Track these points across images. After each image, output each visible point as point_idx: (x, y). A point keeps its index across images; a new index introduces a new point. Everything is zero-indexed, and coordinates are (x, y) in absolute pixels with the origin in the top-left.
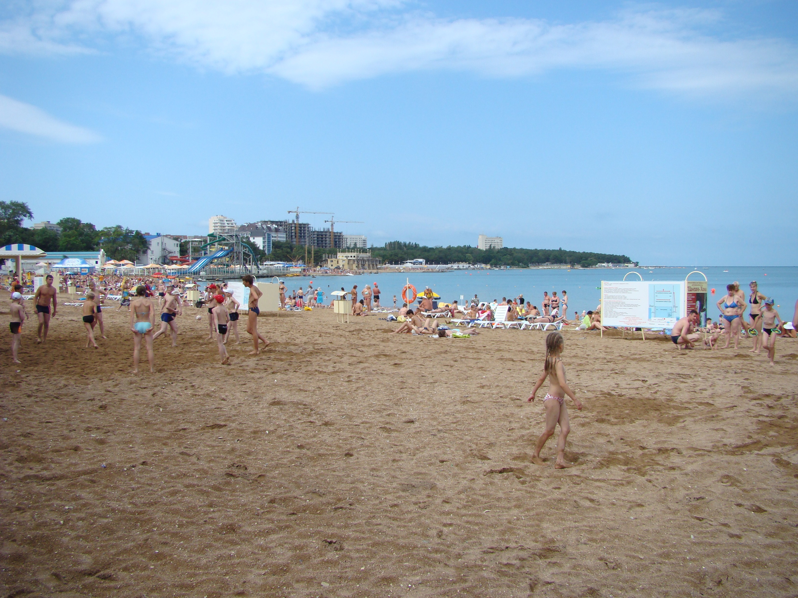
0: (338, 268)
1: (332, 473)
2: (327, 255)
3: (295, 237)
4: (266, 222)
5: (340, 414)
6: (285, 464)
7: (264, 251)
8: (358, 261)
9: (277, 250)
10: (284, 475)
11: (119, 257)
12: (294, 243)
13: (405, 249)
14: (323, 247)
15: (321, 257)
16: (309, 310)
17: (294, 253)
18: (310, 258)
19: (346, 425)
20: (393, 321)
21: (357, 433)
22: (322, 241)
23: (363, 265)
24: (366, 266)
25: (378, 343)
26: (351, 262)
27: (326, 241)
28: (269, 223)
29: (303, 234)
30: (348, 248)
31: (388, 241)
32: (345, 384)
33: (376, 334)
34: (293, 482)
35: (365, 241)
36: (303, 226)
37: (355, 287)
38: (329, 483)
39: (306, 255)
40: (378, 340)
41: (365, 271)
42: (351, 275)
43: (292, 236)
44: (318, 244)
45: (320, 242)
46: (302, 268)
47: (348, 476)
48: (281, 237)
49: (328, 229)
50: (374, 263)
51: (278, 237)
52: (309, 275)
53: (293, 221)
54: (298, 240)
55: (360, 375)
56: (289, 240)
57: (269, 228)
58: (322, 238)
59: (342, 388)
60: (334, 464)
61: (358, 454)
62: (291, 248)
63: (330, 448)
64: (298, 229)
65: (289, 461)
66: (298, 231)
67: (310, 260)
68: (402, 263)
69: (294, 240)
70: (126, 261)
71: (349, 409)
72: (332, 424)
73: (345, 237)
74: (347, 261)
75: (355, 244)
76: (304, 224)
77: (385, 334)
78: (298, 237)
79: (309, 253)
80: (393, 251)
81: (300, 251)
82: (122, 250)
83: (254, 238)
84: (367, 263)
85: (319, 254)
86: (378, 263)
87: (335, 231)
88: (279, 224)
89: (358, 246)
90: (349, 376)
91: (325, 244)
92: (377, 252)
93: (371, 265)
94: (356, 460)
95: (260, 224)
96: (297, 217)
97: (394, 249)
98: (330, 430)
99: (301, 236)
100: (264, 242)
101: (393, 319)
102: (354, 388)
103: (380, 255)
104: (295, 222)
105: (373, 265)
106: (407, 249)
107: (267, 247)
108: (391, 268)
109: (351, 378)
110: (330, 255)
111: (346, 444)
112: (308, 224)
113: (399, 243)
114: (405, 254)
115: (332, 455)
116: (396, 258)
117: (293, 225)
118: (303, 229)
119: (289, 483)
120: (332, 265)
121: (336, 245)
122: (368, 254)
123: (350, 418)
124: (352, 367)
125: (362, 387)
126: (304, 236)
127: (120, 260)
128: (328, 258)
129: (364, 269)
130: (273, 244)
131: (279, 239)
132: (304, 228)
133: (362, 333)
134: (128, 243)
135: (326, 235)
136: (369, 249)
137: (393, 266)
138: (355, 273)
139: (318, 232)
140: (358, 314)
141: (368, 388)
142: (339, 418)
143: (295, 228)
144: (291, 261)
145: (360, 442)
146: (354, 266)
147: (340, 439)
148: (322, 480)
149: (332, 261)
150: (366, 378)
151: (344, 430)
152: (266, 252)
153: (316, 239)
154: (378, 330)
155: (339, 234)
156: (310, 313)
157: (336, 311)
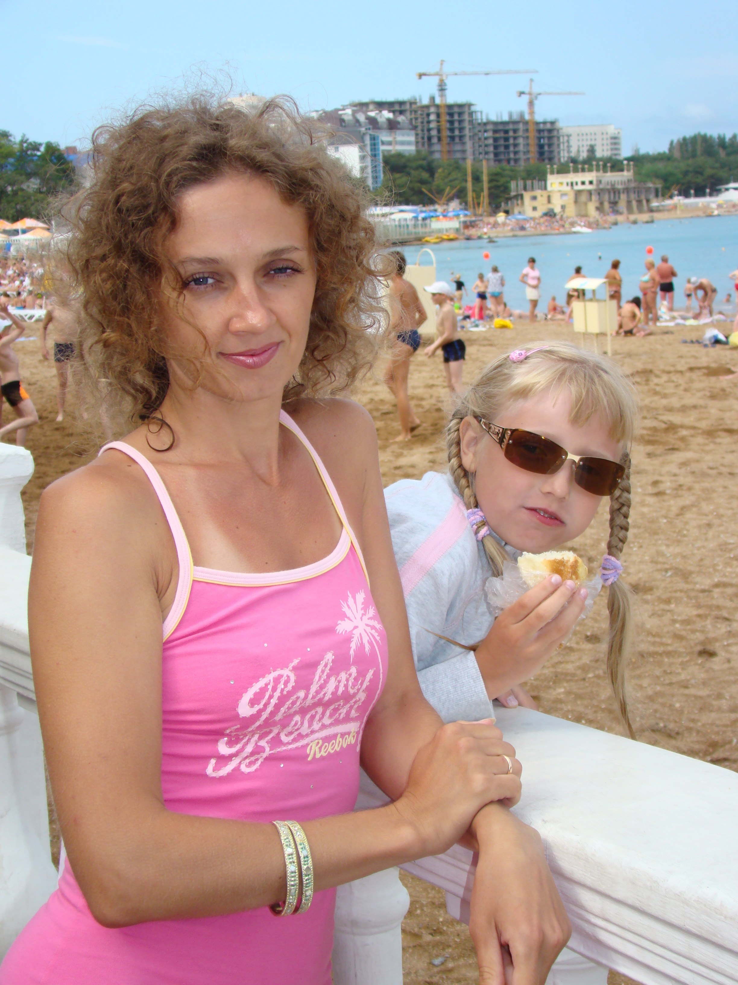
0: (550, 214)
1: (682, 691)
2: (521, 183)
3: (439, 139)
4: (363, 106)
5: (659, 566)
6: (573, 675)
7: (363, 180)
8: (600, 192)
9: (397, 175)
10: (579, 697)
11: (12, 212)
12: (437, 156)
13: (722, 154)
14: (508, 161)
15: (506, 189)
16: (504, 327)
17: (438, 181)
18: (478, 193)
19: (681, 591)
20: (718, 346)
21: (710, 607)
22: (507, 147)
23: (614, 204)
24: (622, 205)
25: (701, 402)
26: (583, 198)
27: (515, 145)
28: (371, 107)
29: (457, 133)
30: (574, 161)
31: (677, 137)
32: (651, 500)
33: (691, 381)
34: (603, 710)
35: (615, 140)
36: (456, 110)
37: (616, 265)
38: (680, 712)
39: (469, 185)
40: (699, 394)
41: (620, 218)
42: (585, 230)
43: (430, 139)
44: (496, 155)
45: (502, 149)
46: (462, 219)
47: (719, 696)
48: (403, 143)
49: (522, 115)
50: (643, 197)
51: (397, 143)
52: (480, 238)
53: (433, 99)
54: (446, 148)
55: (681, 480)
56: (424, 150)
57: (373, 122)
58: (506, 139)
59: (645, 510)
60: (679, 674)
61: (727, 651)
62: (431, 170)
63: (657, 639)
64: (445, 118)
65: (579, 668)
66: (445, 125)
67: (478, 197)
68: (715, 191)
69: (437, 147)
70: (28, 222)
71: (675, 556)
72: (649, 590)
73: (565, 131)
74: (572, 196)
75: (592, 150)
76: (460, 106)
77: (713, 379)
78: (445, 141)
79: (477, 179)
80: (690, 162)
81: (454, 175)
82: (15, 193)
83: (337, 149)
84: (623, 197)
85: (502, 181)
86: (652, 196)
87: (539, 118)
88: (397, 108)
89: (599, 154)
90: (655, 483)
91: (516, 153)
92: (648, 167)
93: (634, 204)
94: (726, 666)
95: (349, 111)
96: (442, 88)
97: (694, 156)
98: (647, 602)
99: (452, 138)
100: (363, 158)
101: (717, 341)
102: (675, 510)
103: (656, 175)
104: (438, 101)
105: (639, 202)
106: (728, 154)
107: (369, 170)
108: (686, 206)
109: (661, 487)
110: (529, 183)
111: (693, 631)
112: (470, 105)
113: (705, 140)
114: (723, 166)
115: (669, 654)
116: (699, 180)
117: (432, 110)
118: (456, 117)
119: (595, 712)
120: (535, 209)
121: (541, 154)
122: (627, 175)
123: (685, 575)
124: (656, 462)
125: (693, 505)
126: (461, 137)
127: (15, 219)
128: (525, 189)
129: (617, 212)
130: (387, 161)
131: (399, 148)
132: (460, 114)
133: (656, 380)
134: (29, 176)
135: (515, 131)
136: (629, 159)
137: (692, 201)
138: (594, 225)
139: (495, 124)
140: (629, 333)
141: (706, 507)
142: (658, 576)
143: (438, 115)
144: (432, 202)
145: (723, 628)
146: (591, 208)
147: (674, 621)
148: (663, 705)
149: (534, 198)
150: (697, 486)
151: (678, 601)
152: (370, 182)
153: (490, 141)
154: (691, 369)
155: (548, 126)
156: (508, 334)
157: (578, 326)
